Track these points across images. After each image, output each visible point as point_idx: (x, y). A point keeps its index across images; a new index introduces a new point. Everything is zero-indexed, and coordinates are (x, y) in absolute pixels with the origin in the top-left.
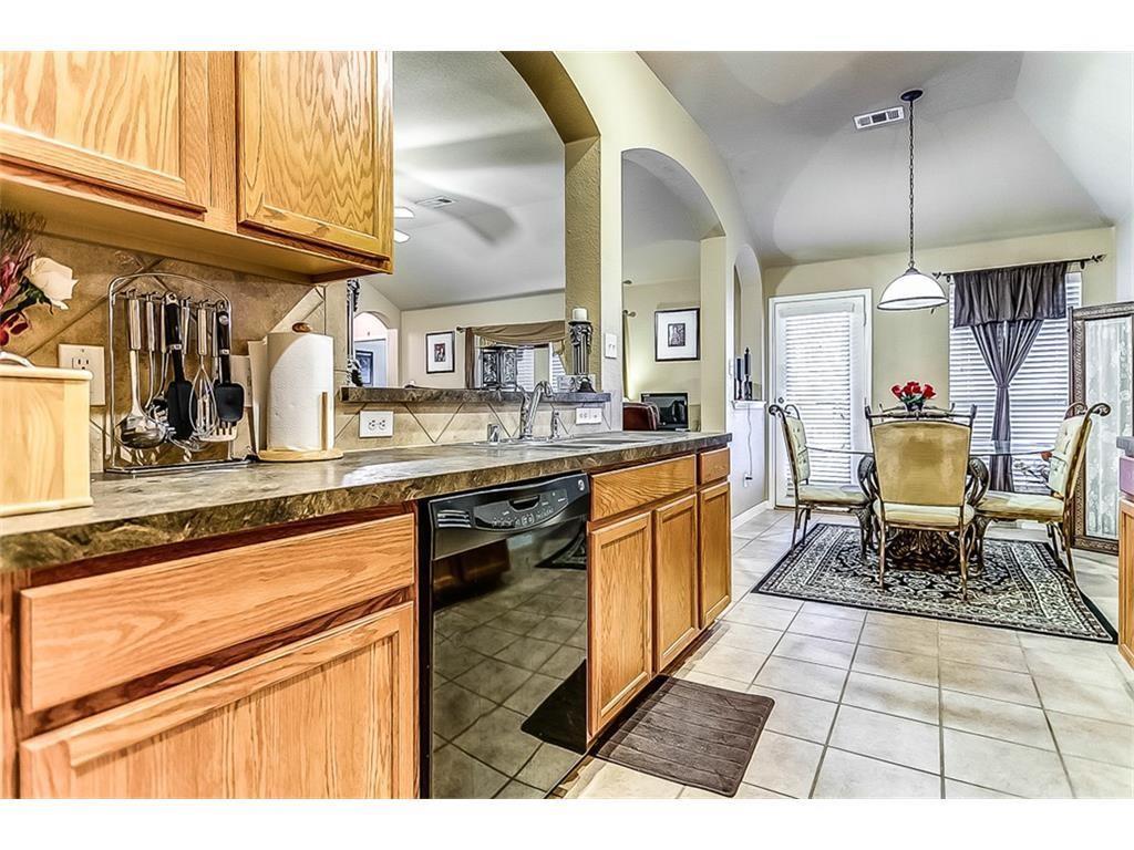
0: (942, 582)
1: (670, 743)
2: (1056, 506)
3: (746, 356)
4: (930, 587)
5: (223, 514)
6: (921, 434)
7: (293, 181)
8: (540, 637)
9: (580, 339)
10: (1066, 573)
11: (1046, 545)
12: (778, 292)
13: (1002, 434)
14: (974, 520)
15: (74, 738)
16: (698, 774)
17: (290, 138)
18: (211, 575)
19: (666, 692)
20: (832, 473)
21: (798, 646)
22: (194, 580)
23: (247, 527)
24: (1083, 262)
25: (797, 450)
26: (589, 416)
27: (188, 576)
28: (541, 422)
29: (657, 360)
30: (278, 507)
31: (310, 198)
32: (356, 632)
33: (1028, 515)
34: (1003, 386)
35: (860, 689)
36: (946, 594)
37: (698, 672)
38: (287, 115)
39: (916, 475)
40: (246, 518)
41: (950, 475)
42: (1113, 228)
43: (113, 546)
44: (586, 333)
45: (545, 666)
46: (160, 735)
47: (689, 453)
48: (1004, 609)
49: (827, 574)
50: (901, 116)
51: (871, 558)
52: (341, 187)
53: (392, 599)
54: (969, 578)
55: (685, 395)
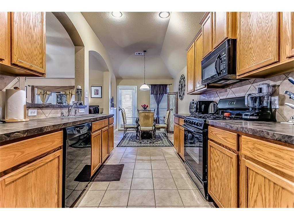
0: (150, 141)
1: (106, 175)
2: (166, 126)
3: (113, 98)
4: (148, 142)
5: (32, 131)
6: (147, 114)
7: (24, 54)
8: (75, 162)
9: (79, 93)
10: (167, 137)
11: (164, 133)
12: (119, 84)
13: (158, 114)
14: (154, 129)
15: (6, 178)
16: (113, 179)
17: (23, 44)
18: (30, 143)
19: (103, 167)
20: (130, 122)
21: (127, 155)
22: (27, 144)
23: (36, 133)
24: (169, 85)
25: (124, 118)
26: (81, 111)
27: (26, 144)
28: (73, 112)
29: (91, 98)
30: (41, 129)
31: (28, 59)
32: (53, 155)
33: (162, 128)
34: (158, 105)
35: (138, 160)
36: (150, 143)
37: (108, 163)
38: (23, 39)
39: (146, 121)
40: (36, 131)
41: (151, 121)
42: (173, 80)
43: (14, 137)
44: (81, 92)
45: (78, 168)
46: (19, 178)
47: (107, 118)
48: (159, 144)
49: (130, 142)
50: (143, 54)
51: (138, 138)
52: (35, 56)
53: (58, 149)
54: (154, 139)
55: (99, 106)
